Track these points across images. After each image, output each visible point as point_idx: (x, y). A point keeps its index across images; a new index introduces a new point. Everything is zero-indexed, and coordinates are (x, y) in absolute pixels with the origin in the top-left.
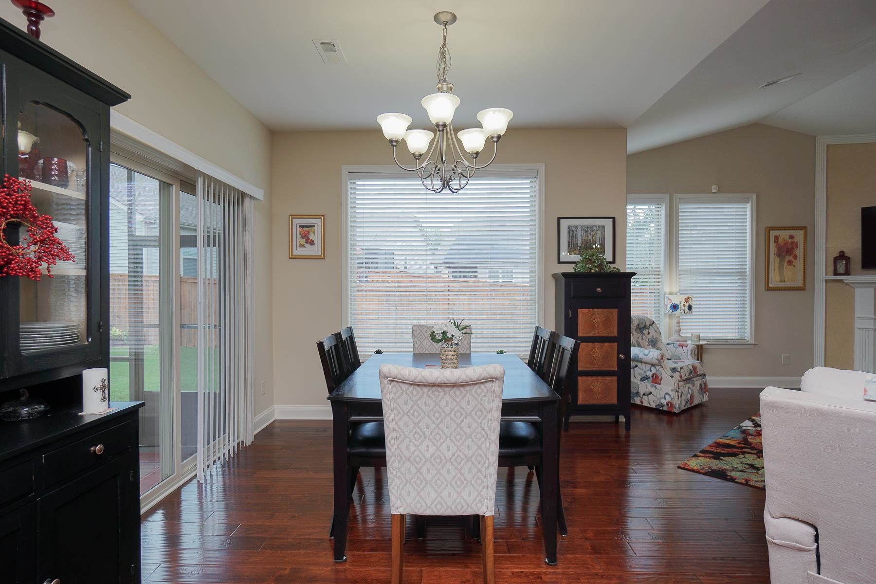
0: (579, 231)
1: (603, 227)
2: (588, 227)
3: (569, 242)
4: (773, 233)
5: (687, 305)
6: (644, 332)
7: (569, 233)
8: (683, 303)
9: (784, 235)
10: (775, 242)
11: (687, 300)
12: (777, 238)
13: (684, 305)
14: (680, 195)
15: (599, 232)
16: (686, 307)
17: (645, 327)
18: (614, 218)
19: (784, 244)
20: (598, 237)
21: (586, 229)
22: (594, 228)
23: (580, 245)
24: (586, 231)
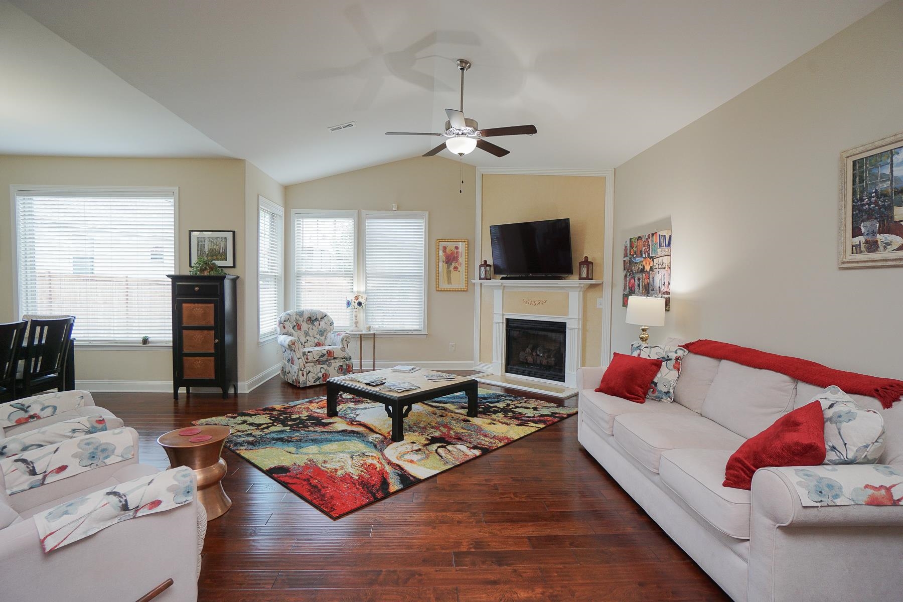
0: (206, 241)
1: (225, 238)
2: (213, 239)
3: (198, 251)
4: (442, 245)
5: (357, 302)
6: (315, 323)
7: (198, 244)
8: (354, 300)
9: (451, 246)
10: (443, 252)
11: (357, 298)
12: (445, 248)
13: (355, 302)
14: (366, 212)
15: (222, 243)
16: (356, 304)
17: (316, 319)
18: (234, 232)
19: (451, 253)
20: (221, 246)
21: (212, 240)
22: (218, 239)
23: (207, 253)
24: (211, 242)
